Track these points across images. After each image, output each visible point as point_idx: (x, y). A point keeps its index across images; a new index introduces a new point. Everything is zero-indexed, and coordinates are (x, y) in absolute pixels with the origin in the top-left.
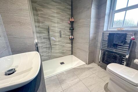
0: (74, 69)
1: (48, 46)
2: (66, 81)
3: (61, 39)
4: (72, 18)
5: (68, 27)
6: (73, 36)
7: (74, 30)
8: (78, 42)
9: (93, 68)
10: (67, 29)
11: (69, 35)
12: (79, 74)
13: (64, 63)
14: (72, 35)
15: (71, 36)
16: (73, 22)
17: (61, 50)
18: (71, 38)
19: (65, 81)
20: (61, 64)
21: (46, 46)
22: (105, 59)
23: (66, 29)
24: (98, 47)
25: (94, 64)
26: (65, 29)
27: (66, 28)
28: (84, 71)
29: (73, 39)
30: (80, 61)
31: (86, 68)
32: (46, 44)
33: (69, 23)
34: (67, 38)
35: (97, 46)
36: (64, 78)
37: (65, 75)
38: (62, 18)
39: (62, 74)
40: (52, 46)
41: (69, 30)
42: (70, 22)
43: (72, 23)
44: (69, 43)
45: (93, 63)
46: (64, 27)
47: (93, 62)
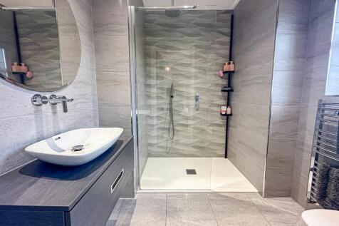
0: (216, 194)
1: (167, 126)
2: (182, 216)
3: (198, 112)
4: (229, 64)
5: (217, 85)
6: (231, 108)
7: (234, 93)
8: (241, 125)
9: (280, 212)
10: (215, 91)
11: (220, 106)
12: (223, 212)
13: (195, 173)
14: (228, 105)
15: (224, 108)
16: (233, 72)
17: (197, 140)
18: (224, 113)
19: (179, 213)
20: (188, 173)
21: (163, 126)
22: (331, 196)
23: (211, 90)
24: (305, 148)
25: (290, 203)
26: (208, 90)
27: (211, 88)
28: (241, 209)
29: (231, 115)
30: (242, 178)
31: (254, 205)
32: (164, 120)
33: (222, 75)
34: (212, 111)
35: (303, 144)
36: (179, 206)
37: (186, 201)
38: (205, 65)
39: (180, 195)
40: (176, 128)
41: (220, 93)
42: (224, 73)
43: (229, 75)
44: (219, 125)
45: (290, 199)
46: (207, 86)
47: (289, 196)
